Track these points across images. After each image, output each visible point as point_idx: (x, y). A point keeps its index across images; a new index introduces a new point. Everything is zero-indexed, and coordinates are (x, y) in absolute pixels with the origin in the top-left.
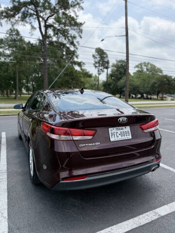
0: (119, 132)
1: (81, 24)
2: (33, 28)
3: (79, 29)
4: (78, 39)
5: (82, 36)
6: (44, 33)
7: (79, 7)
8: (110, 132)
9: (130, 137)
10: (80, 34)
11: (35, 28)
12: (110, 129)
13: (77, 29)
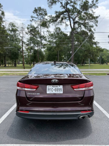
0: (54, 88)
1: (97, 17)
2: (67, 25)
3: (96, 21)
4: (95, 27)
5: (97, 25)
6: (73, 27)
7: (95, 7)
8: (47, 88)
9: (62, 92)
10: (96, 23)
11: (68, 25)
12: (48, 86)
13: (94, 21)
